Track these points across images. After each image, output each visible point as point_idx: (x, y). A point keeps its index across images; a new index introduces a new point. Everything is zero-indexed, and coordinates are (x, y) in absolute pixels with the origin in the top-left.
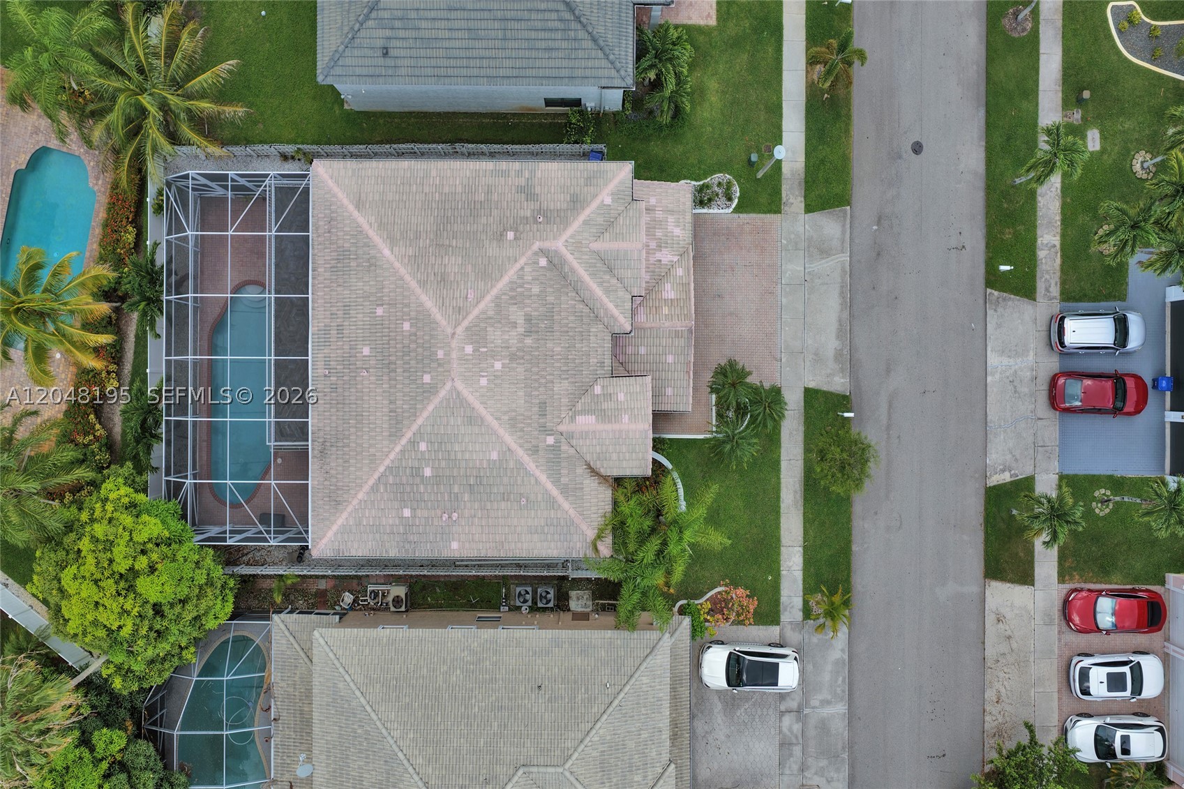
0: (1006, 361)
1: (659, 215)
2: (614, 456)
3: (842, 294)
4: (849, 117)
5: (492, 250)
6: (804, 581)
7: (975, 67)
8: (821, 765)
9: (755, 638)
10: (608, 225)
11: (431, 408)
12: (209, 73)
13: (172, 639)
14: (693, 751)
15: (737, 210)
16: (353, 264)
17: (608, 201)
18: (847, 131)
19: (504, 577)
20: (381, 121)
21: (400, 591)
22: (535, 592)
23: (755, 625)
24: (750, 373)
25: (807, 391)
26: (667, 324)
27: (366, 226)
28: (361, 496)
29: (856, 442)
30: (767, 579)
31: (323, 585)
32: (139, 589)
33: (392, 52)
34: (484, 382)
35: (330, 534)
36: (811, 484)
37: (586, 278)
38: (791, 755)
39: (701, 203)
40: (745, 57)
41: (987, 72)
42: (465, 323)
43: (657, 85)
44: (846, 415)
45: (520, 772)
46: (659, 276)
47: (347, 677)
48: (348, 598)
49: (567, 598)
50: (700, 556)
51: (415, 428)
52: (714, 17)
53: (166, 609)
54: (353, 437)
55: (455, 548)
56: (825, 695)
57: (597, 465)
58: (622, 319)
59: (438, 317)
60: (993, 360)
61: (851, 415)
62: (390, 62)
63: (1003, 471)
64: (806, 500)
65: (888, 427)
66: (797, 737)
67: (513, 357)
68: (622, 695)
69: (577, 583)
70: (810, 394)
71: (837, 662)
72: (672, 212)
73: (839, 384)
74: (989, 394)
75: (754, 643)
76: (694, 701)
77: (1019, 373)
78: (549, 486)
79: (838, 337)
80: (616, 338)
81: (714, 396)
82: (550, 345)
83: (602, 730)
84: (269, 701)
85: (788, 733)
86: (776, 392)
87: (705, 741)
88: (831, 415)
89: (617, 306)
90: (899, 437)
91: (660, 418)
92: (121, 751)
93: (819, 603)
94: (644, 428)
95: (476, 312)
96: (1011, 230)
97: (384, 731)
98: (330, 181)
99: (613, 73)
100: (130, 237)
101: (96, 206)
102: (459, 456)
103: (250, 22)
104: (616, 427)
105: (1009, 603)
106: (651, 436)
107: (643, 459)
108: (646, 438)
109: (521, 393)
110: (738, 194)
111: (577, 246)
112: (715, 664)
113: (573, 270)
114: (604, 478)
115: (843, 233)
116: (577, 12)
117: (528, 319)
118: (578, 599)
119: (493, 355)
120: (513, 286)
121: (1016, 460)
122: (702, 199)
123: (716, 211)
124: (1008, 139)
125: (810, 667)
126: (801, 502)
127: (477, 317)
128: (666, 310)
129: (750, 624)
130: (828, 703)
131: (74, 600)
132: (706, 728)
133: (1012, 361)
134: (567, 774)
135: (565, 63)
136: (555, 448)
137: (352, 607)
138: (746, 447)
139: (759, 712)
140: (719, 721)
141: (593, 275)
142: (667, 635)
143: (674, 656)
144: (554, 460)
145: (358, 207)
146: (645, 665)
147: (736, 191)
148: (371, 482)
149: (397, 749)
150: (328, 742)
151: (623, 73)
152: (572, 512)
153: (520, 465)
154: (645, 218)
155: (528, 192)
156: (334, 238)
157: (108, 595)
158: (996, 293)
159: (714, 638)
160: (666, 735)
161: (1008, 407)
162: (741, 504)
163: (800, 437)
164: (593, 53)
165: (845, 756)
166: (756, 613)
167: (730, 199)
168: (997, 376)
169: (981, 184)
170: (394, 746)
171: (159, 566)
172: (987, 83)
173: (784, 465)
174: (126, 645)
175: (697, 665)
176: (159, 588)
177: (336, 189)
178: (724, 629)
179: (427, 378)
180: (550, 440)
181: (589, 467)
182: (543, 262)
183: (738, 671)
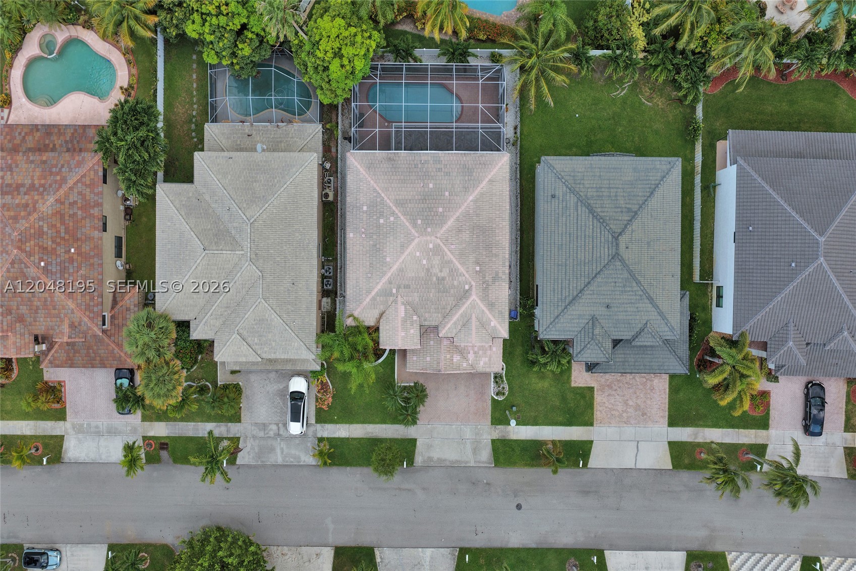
0: (428, 559)
1: (489, 352)
2: (388, 327)
3: (457, 461)
4: (532, 466)
5: (472, 258)
6: (335, 438)
7: (553, 541)
8: (256, 448)
9: (309, 408)
10: (483, 325)
11: (407, 224)
12: (547, 91)
13: (314, 76)
14: (261, 371)
15: (492, 398)
16: (467, 178)
17: (492, 324)
18: (526, 465)
19: (337, 258)
20: (531, 186)
21: (331, 198)
22: (330, 277)
23: (316, 408)
24: (423, 405)
25: (415, 440)
26: (443, 357)
27: (481, 186)
28: (372, 182)
29: (393, 468)
30: (335, 416)
31: (333, 150)
32: (334, 60)
33: (553, 200)
34: (418, 254)
35: (356, 164)
36: (375, 442)
37: (461, 312)
38: (260, 430)
39: (495, 377)
40: (558, 404)
41: (551, 549)
42: (441, 244)
43: (544, 352)
44: (405, 463)
45: (260, 274)
46: (462, 352)
47: (298, 173)
48: (328, 166)
49: (327, 297)
50: (346, 376)
51: (400, 214)
52: (575, 385)
53: (326, 73)
54: (396, 177)
55: (350, 235)
56: (286, 451)
57: (384, 318)
58: (444, 332)
59: (444, 229)
60: (429, 552)
61: (405, 467)
62: (550, 197)
63: (381, 558)
64: (369, 439)
65: (400, 489)
66: (267, 433)
67: (428, 270)
68: (290, 331)
69: (334, 303)
70: (413, 442)
71: (299, 458)
72: (490, 360)
73: (419, 459)
74: (414, 549)
75: (308, 408)
76: (284, 372)
77: (423, 567)
78: (376, 290)
79: (438, 459)
80: (436, 328)
81: (413, 384)
82: (433, 291)
83: (277, 320)
84: (286, 122)
85: (269, 428)
86: (414, 422)
87: (266, 379)
88: (405, 454)
89: (449, 329)
90: (396, 495)
91: (404, 352)
92: (268, 41)
93: (325, 447)
94: (399, 345)
95: (446, 250)
96: (484, 563)
97: (276, 195)
98: (501, 164)
99: (545, 327)
100: (482, 37)
101: (495, 16)
102: (388, 239)
103: (573, 108)
104: (400, 329)
105: (324, 561)
106: (396, 348)
107: (387, 344)
108: (395, 346)
109: (413, 275)
110: (499, 399)
111: (473, 306)
112: (299, 385)
113: (464, 304)
114: (378, 322)
115: (483, 462)
116: (568, 307)
117: (443, 279)
118: (327, 303)
119: (429, 260)
120: (457, 270)
121: (386, 566)
122: (497, 377)
123: (492, 386)
124: (523, 561)
125: (297, 441)
126: (368, 436)
127: (444, 251)
128: (448, 356)
129: (316, 406)
130: (282, 453)
131: (331, 24)
132: (272, 379)
133: (428, 563)
134: (259, 300)
135: (549, 300)
136: (391, 294)
137: (324, 168)
138: (392, 403)
139: (278, 411)
140: (275, 387)
141: (462, 315)
142: (314, 357)
143: (304, 361)
144: (386, 293)
145: (490, 181)
146: (302, 344)
147: (501, 398)
148: (377, 188)
149: (269, 203)
150: (271, 161)
151: (545, 332)
152: (365, 303)
153: (384, 274)
154: (487, 346)
155: (496, 278)
156: (477, 166)
157: (333, 44)
158: (457, 554)
159: (310, 384)
160: (272, 356)
161: (408, 561)
162: (368, 400)
163: (396, 436)
164: (552, 316)
165: (259, 463)
166: (321, 408)
167: (497, 394)
168: (421, 554)
169: (503, 545)
170: (270, 202)
171: (344, 71)
172: (547, 549)
173: (384, 426)
174: (312, 51)
175: (299, 374)
176: (335, 71)
177: (497, 168)
178: (315, 390)
179: (419, 222)
180: (394, 291)
181: (384, 313)
182: (467, 287)
183: (297, 397)
